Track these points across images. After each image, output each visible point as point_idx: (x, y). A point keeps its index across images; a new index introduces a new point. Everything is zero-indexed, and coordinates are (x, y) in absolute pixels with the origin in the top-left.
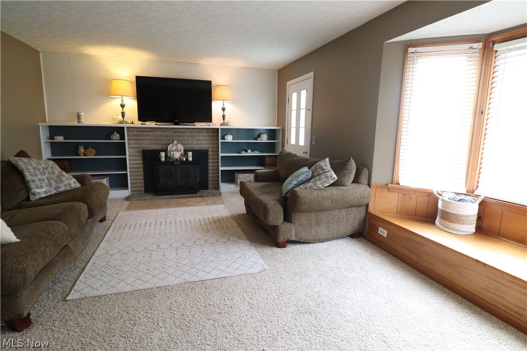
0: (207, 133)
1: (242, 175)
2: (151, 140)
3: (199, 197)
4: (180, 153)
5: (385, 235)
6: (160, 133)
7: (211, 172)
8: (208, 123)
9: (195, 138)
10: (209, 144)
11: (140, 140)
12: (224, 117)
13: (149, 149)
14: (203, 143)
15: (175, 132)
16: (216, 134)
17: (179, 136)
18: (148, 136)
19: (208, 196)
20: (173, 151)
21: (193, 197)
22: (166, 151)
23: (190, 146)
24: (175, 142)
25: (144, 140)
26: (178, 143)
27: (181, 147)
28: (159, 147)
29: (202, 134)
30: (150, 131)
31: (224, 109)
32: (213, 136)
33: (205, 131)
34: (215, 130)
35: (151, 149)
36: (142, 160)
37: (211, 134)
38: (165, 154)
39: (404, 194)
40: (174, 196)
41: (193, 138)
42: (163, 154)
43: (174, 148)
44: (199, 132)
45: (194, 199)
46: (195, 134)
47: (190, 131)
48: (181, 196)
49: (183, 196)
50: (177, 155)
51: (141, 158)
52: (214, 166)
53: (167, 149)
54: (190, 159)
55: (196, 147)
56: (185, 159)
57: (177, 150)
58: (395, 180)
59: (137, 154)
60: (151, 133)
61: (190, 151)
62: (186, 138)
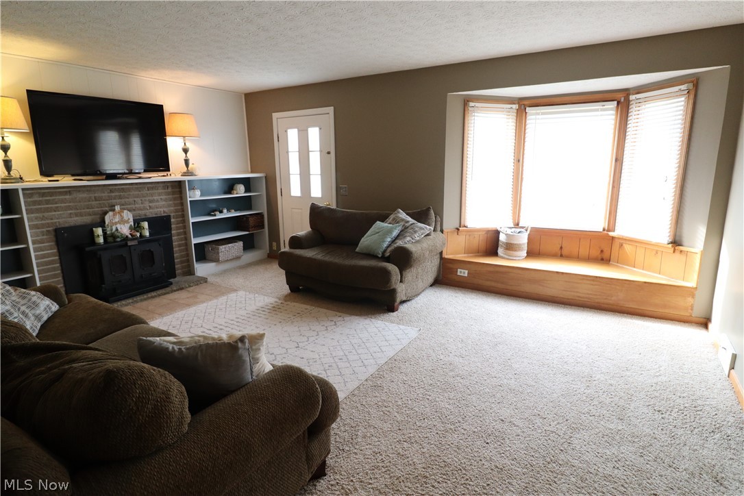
0: (164, 188)
1: (224, 246)
2: (69, 208)
3: (178, 290)
4: (127, 226)
5: (466, 275)
6: (85, 195)
7: (177, 249)
8: (165, 173)
9: (147, 199)
10: (169, 206)
11: (48, 210)
12: (187, 162)
13: (67, 225)
14: (161, 206)
15: (111, 191)
16: (178, 190)
17: (120, 197)
18: (63, 201)
19: (190, 286)
20: (116, 223)
21: (168, 293)
22: (102, 224)
23: (140, 212)
24: (117, 208)
25: (56, 209)
26: (122, 210)
27: (128, 216)
28: (86, 220)
29: (156, 191)
30: (66, 193)
31: (186, 151)
32: (173, 193)
33: (161, 185)
34: (176, 184)
35: (72, 224)
36: (56, 247)
37: (170, 190)
38: (103, 231)
39: (470, 235)
40: (139, 298)
41: (143, 199)
42: (99, 231)
43: (117, 219)
44: (152, 188)
45: (171, 294)
46: (145, 192)
47: (137, 188)
48: (149, 295)
49: (153, 294)
50: (125, 230)
51: (53, 243)
52: (181, 240)
53: (104, 222)
54: (147, 233)
55: (151, 213)
56: (138, 235)
57: (123, 221)
58: (462, 223)
59: (45, 237)
60: (67, 197)
61: (144, 220)
62: (131, 200)
